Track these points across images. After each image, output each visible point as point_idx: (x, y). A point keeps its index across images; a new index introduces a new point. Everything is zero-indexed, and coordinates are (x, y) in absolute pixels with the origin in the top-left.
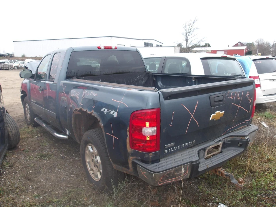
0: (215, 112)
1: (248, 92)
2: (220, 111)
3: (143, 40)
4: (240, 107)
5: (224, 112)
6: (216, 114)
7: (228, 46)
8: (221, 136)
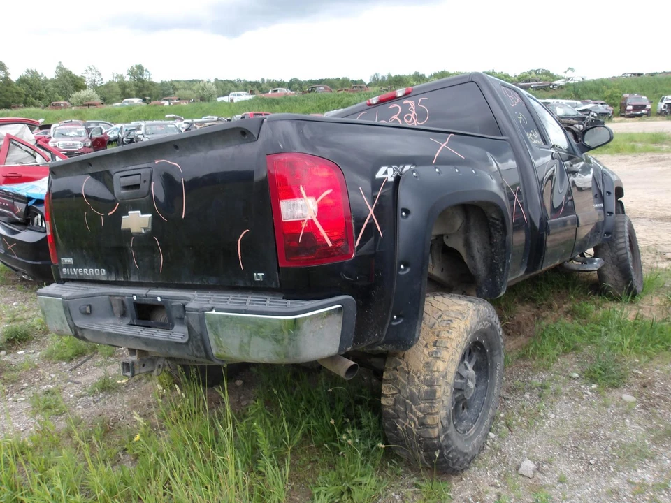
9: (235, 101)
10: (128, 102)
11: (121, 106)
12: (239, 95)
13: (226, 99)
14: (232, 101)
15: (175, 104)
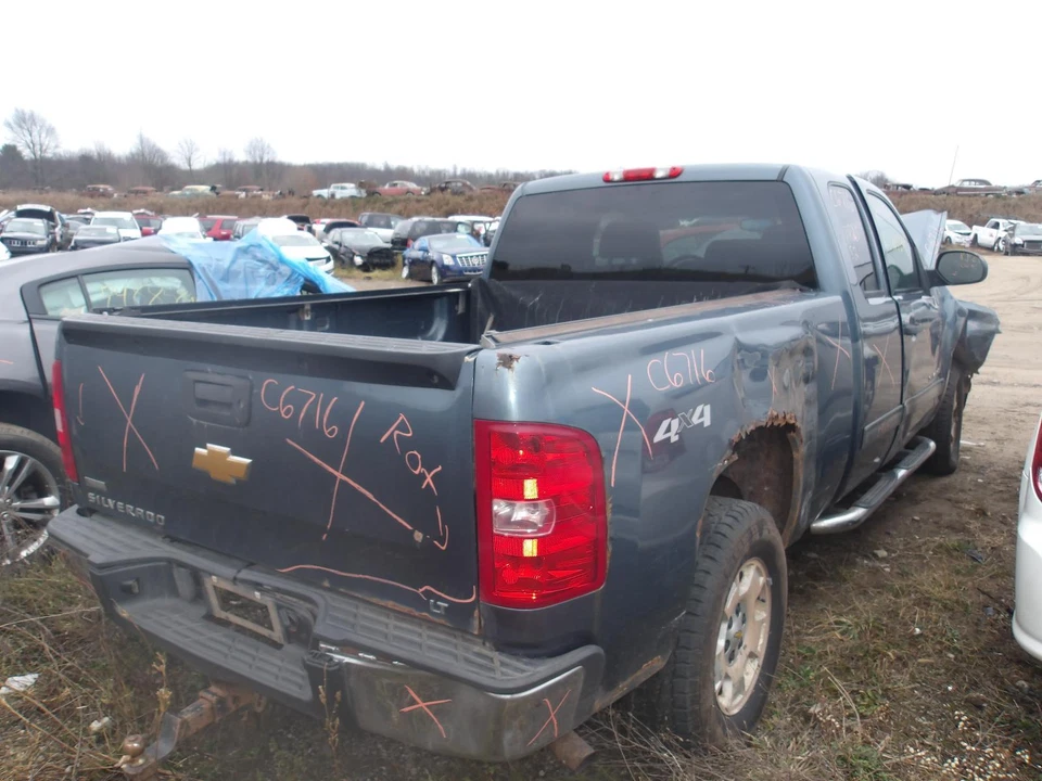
0: (209, 445)
1: (402, 417)
2: (228, 449)
4: (342, 482)
5: (248, 461)
6: (212, 452)
8: (272, 572)
9: (338, 196)
10: (191, 190)
11: (179, 195)
12: (343, 188)
13: (325, 193)
14: (333, 196)
15: (254, 196)
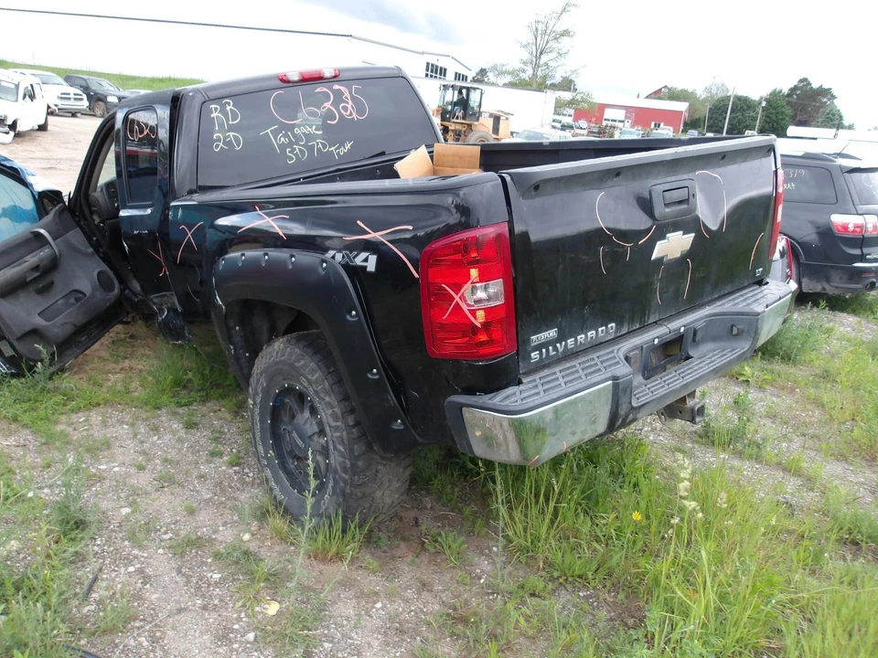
3: (423, 53)
7: (638, 97)
